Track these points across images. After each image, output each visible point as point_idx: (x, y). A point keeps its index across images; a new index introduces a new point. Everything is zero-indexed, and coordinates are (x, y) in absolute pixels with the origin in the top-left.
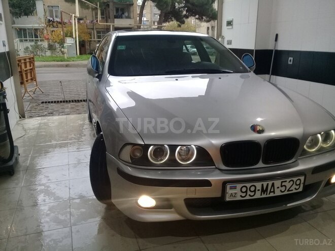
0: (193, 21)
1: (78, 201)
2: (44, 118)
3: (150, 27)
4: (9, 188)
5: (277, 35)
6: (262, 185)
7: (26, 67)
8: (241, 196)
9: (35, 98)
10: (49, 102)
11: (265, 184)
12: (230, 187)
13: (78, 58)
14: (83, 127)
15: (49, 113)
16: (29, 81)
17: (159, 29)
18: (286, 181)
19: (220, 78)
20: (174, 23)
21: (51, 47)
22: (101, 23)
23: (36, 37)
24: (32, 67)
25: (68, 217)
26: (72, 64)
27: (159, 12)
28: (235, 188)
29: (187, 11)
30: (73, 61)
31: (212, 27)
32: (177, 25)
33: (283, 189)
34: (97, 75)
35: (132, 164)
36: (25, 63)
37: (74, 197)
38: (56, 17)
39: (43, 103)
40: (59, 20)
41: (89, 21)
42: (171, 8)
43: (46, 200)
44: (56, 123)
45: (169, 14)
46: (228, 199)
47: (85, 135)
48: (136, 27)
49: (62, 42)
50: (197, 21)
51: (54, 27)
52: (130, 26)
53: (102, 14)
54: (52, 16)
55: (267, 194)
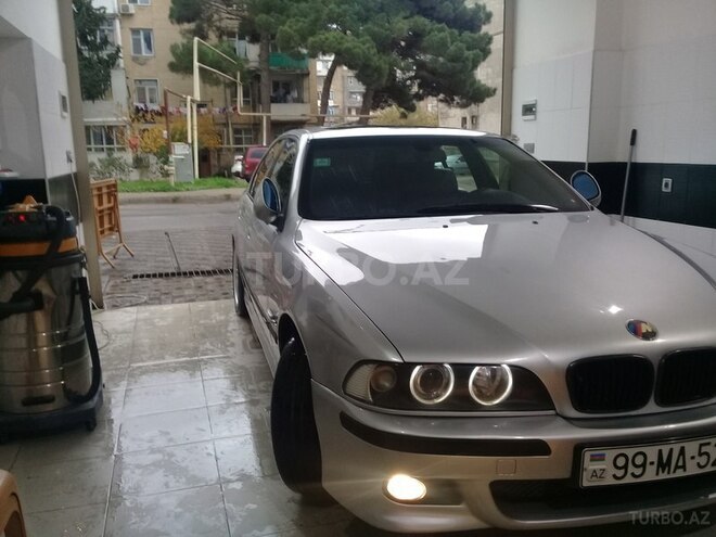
0: (430, 105)
1: (238, 486)
2: (142, 308)
3: (342, 119)
4: (88, 458)
5: (634, 133)
6: (660, 451)
7: (101, 203)
8: (615, 476)
9: (118, 268)
10: (148, 276)
11: (665, 449)
12: (592, 456)
13: (197, 183)
14: (226, 327)
15: (151, 299)
16: (106, 233)
17: (363, 123)
18: (709, 444)
19: (535, 223)
20: (393, 110)
21: (139, 163)
22: (243, 113)
23: (110, 141)
24: (112, 205)
25: (223, 520)
26: (185, 198)
27: (362, 88)
28: (601, 458)
29: (420, 86)
30: (188, 190)
31: (473, 117)
32: (398, 114)
33: (703, 460)
34: (273, 219)
35: (375, 405)
36: (100, 197)
37: (228, 476)
38: (151, 101)
39: (135, 277)
40: (156, 108)
41: (217, 110)
42: (388, 80)
43: (171, 485)
44: (170, 320)
45: (382, 92)
46: (586, 483)
47: (233, 345)
48: (315, 120)
49: (164, 154)
50: (441, 105)
51: (146, 121)
52: (304, 118)
53: (246, 95)
54: (142, 100)
55: (669, 473)
